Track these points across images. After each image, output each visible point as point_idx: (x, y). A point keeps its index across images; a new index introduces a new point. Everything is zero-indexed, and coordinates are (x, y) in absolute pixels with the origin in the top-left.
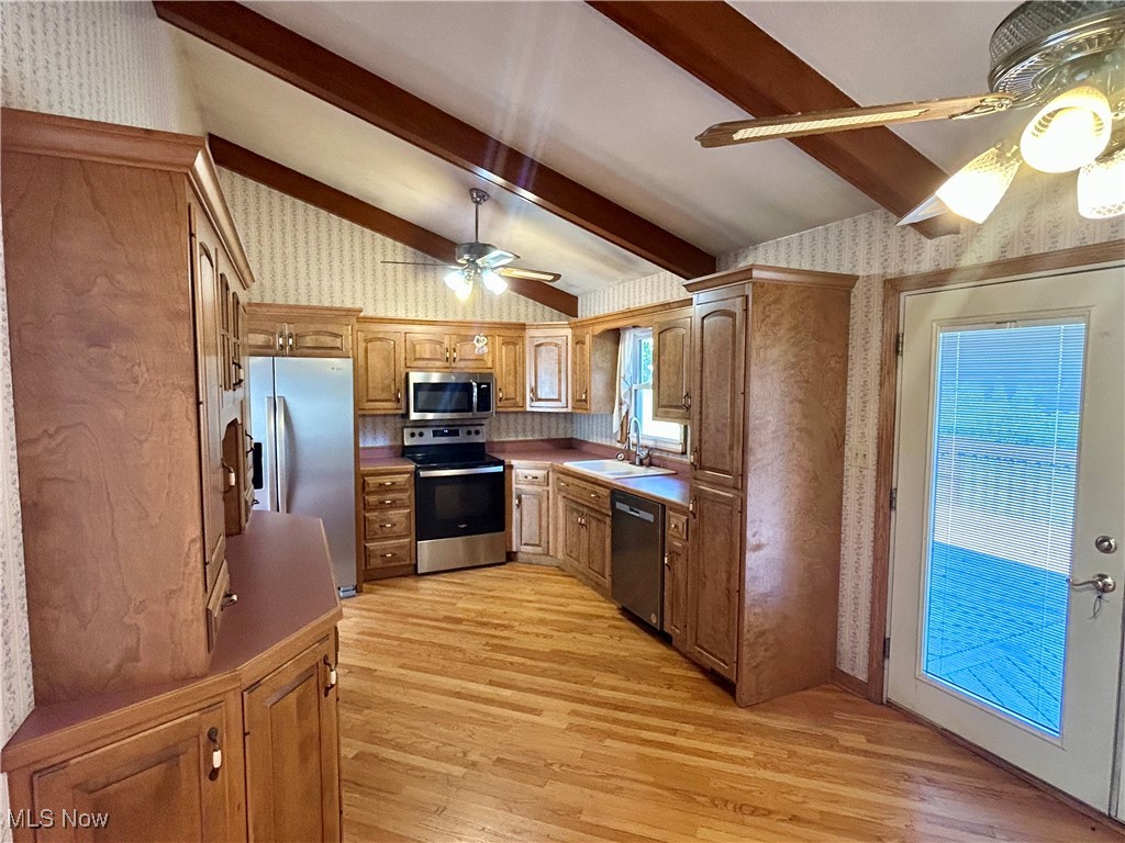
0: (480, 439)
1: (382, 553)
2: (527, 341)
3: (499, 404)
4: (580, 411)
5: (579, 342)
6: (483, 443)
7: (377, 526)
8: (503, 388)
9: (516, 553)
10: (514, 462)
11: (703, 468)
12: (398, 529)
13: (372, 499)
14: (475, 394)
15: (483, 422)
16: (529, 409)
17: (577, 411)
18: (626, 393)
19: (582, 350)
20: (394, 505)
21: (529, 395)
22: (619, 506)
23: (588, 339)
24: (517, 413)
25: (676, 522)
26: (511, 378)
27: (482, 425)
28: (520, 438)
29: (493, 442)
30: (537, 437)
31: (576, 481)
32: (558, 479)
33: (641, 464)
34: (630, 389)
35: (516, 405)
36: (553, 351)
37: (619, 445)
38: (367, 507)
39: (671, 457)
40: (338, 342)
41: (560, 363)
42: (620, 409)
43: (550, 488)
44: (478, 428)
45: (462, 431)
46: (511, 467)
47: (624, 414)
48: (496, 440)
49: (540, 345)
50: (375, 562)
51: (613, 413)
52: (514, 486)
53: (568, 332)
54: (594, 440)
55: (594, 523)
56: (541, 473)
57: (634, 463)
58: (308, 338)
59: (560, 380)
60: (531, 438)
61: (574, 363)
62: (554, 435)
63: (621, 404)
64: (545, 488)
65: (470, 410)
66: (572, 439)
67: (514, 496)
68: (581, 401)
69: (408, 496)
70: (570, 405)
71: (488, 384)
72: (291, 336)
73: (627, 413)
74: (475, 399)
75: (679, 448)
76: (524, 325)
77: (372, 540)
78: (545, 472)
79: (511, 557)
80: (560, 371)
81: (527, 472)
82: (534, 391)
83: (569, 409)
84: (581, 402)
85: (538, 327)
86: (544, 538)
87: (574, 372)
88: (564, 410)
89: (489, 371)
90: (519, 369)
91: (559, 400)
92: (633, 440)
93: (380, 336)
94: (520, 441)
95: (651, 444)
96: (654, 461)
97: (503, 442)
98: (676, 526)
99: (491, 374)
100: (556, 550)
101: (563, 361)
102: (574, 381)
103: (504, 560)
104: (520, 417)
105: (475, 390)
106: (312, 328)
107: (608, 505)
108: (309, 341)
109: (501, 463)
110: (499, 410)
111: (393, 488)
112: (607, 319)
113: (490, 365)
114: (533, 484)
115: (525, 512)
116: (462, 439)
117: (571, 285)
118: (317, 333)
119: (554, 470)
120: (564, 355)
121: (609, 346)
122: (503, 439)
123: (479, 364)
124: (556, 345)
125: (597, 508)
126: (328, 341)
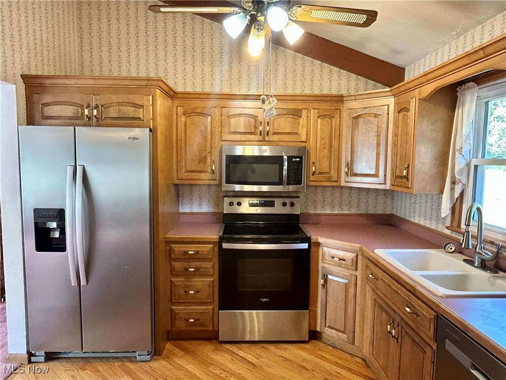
1: (187, 317)
2: (345, 114)
3: (312, 178)
4: (400, 189)
5: (402, 109)
6: (299, 215)
7: (182, 291)
8: (318, 161)
9: (320, 333)
10: (321, 240)
12: (202, 296)
13: (178, 265)
14: (285, 167)
15: (299, 195)
16: (343, 184)
17: (396, 189)
18: (461, 171)
19: (406, 118)
20: (198, 272)
21: (344, 169)
22: (449, 346)
23: (413, 106)
24: (333, 187)
26: (326, 151)
27: (298, 197)
28: (337, 212)
29: (308, 215)
30: (354, 211)
31: (387, 279)
32: (367, 266)
33: (483, 266)
34: (468, 165)
35: (329, 179)
36: (371, 122)
37: (447, 232)
38: (173, 273)
40: (140, 113)
41: (378, 136)
42: (452, 189)
43: (359, 273)
44: (294, 200)
45: (278, 202)
46: (318, 244)
47: (457, 195)
48: (312, 212)
49: (358, 117)
50: (180, 325)
51: (442, 192)
52: (321, 264)
53: (391, 101)
54: (416, 220)
55: (407, 344)
56: (349, 256)
57: (470, 262)
58: (112, 108)
59: (378, 154)
60: (347, 212)
61: (395, 135)
62: (371, 211)
63: (453, 183)
64: (353, 273)
65: (280, 183)
66: (391, 215)
67: (320, 276)
68: (401, 177)
69: (212, 266)
70: (388, 182)
71: (301, 158)
72: (97, 107)
73: (462, 194)
74: (285, 172)
76: (342, 96)
77: (179, 303)
78: (355, 255)
79: (314, 335)
80: (378, 144)
81: (334, 252)
82: (350, 166)
83: (388, 186)
84: (402, 179)
85: (356, 97)
86: (350, 326)
87: (395, 144)
88: (382, 187)
89: (303, 144)
90: (335, 143)
91: (376, 175)
93: (198, 111)
94: (336, 215)
95: (499, 238)
96: (502, 264)
97: (319, 215)
99: (305, 147)
100: (362, 343)
101: (383, 133)
102: (395, 154)
103: (307, 339)
104: (337, 190)
105: (286, 163)
106: (115, 98)
108: (113, 112)
109: (307, 240)
110: (314, 184)
111: (197, 257)
113: (304, 138)
114: (340, 265)
115: (330, 293)
116: (278, 209)
117: (398, 52)
118: (120, 104)
119: (363, 255)
120: (384, 126)
121: (441, 112)
122: (319, 212)
123: (293, 138)
124: (376, 116)
125: (412, 324)
126: (130, 111)
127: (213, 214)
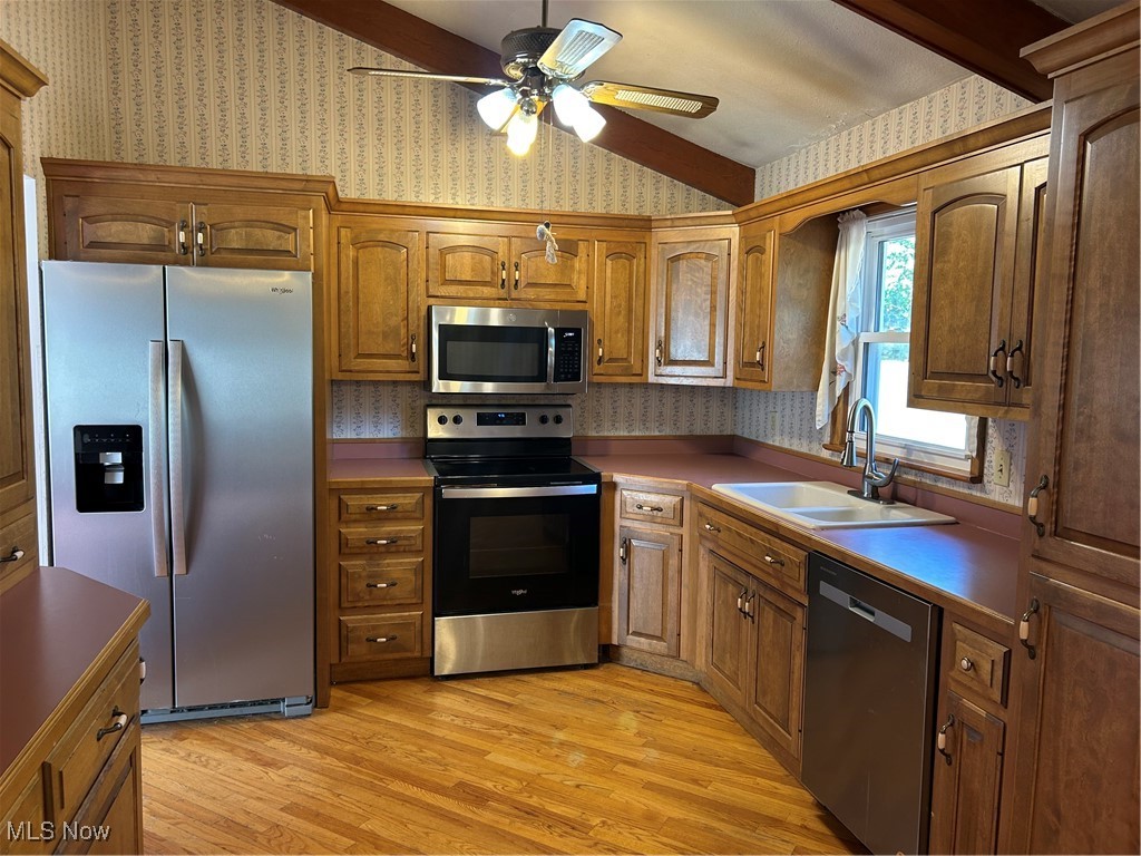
0: (563, 432)
1: (370, 635)
2: (654, 253)
3: (597, 369)
4: (749, 385)
5: (752, 249)
6: (569, 439)
7: (361, 586)
8: (605, 340)
9: (618, 647)
10: (618, 478)
11: (1062, 532)
12: (402, 593)
13: (357, 532)
14: (552, 349)
15: (569, 402)
16: (652, 379)
17: (743, 384)
18: (844, 353)
19: (758, 264)
20: (395, 546)
21: (653, 353)
22: (826, 590)
23: (771, 243)
24: (631, 385)
25: (971, 657)
26: (622, 319)
27: (569, 406)
28: (637, 433)
29: (586, 440)
30: (668, 431)
31: (735, 525)
32: (701, 515)
33: (875, 496)
34: (855, 343)
35: (628, 372)
36: (701, 269)
37: (826, 454)
38: (344, 550)
39: (943, 485)
40: (288, 242)
41: (713, 293)
42: (832, 383)
43: (685, 531)
44: (561, 412)
45: (531, 416)
46: (613, 486)
47: (839, 392)
48: (593, 434)
49: (677, 258)
50: (358, 651)
51: (816, 388)
52: (618, 522)
53: (733, 232)
54: (778, 441)
55: (769, 615)
56: (668, 501)
57: (858, 493)
58: (233, 231)
59: (713, 325)
60: (657, 433)
61: (742, 292)
62: (699, 430)
63: (834, 372)
64: (677, 531)
65: (541, 376)
66: (733, 438)
67: (617, 542)
68: (752, 364)
69: (419, 531)
70: (730, 373)
71: (578, 332)
72: (201, 228)
73: (847, 391)
74: (551, 359)
75: (965, 468)
76: (649, 220)
77: (354, 609)
78: (678, 499)
79: (608, 654)
80: (713, 308)
81: (642, 497)
82: (664, 346)
83: (729, 382)
84: (753, 367)
85: (674, 223)
86: (671, 625)
87: (741, 308)
88: (719, 383)
89: (580, 307)
90: (637, 304)
91: (709, 363)
92: (860, 444)
93: (382, 237)
94: (637, 438)
95: (896, 454)
96: (902, 491)
97: (607, 439)
98: (973, 665)
99: (584, 313)
100: (693, 651)
101: (721, 288)
102: (741, 325)
103: (596, 661)
104: (638, 392)
105: (552, 342)
106: (240, 212)
107: (802, 584)
108: (235, 239)
109: (594, 478)
110: (596, 379)
111: (393, 514)
112: (813, 195)
113: (582, 296)
114: (652, 520)
115: (636, 572)
116: (530, 430)
117: (744, 144)
118: (249, 223)
119: (694, 498)
120: (723, 276)
121: (814, 256)
122: (606, 434)
123: (562, 294)
124: (709, 257)
125: (774, 583)
126: (270, 238)
127: (404, 441)
